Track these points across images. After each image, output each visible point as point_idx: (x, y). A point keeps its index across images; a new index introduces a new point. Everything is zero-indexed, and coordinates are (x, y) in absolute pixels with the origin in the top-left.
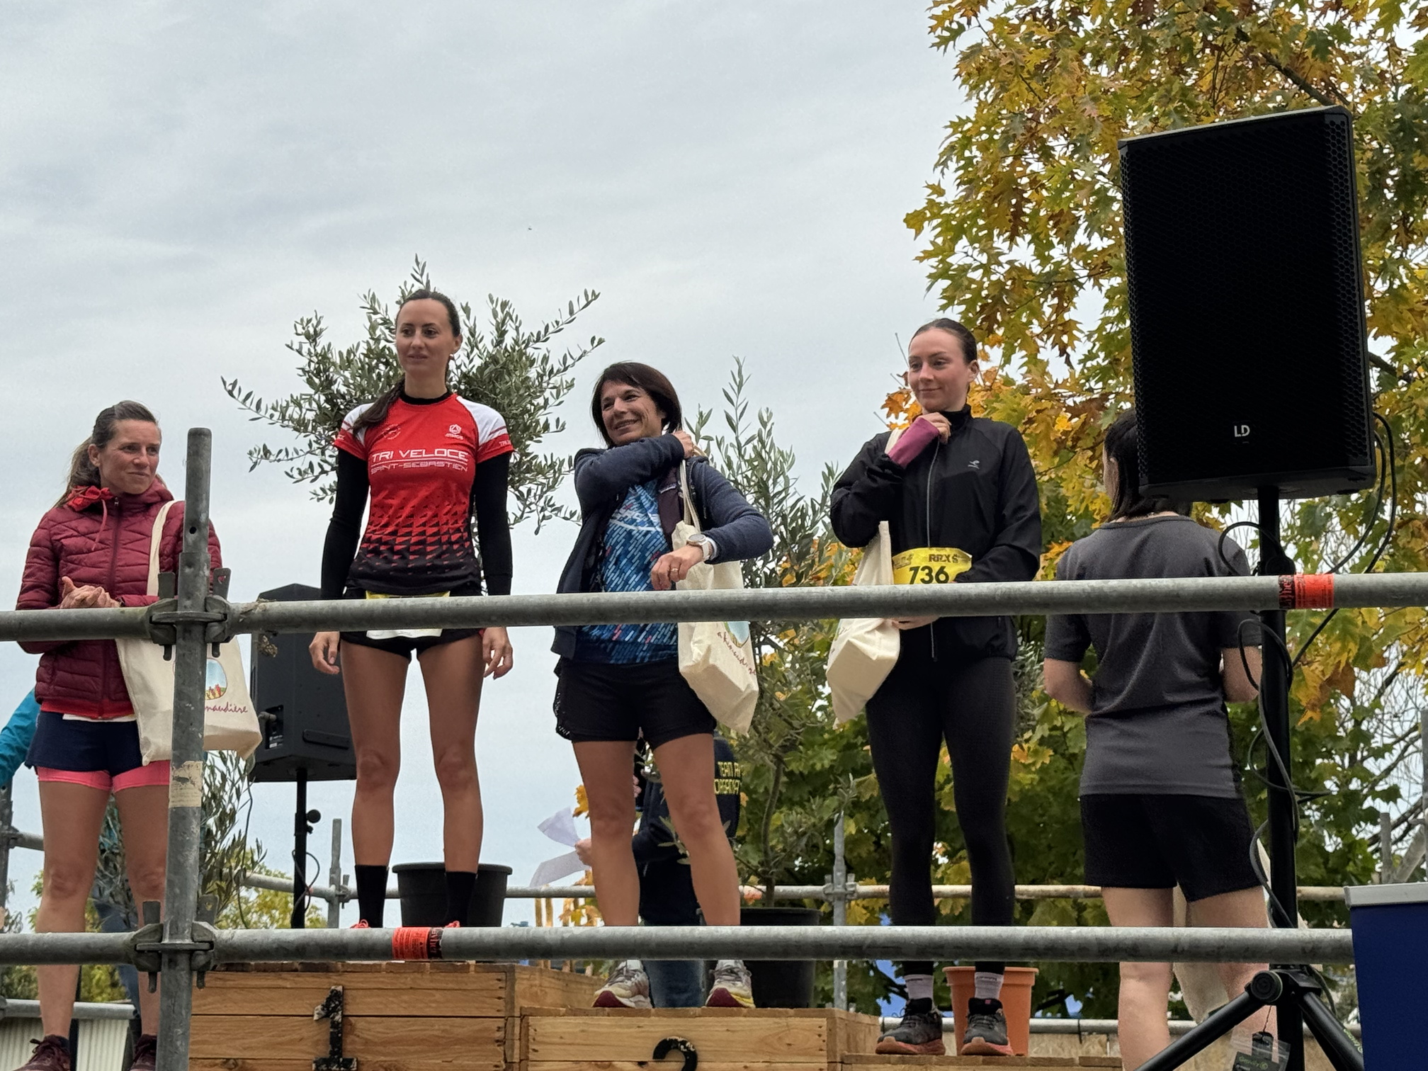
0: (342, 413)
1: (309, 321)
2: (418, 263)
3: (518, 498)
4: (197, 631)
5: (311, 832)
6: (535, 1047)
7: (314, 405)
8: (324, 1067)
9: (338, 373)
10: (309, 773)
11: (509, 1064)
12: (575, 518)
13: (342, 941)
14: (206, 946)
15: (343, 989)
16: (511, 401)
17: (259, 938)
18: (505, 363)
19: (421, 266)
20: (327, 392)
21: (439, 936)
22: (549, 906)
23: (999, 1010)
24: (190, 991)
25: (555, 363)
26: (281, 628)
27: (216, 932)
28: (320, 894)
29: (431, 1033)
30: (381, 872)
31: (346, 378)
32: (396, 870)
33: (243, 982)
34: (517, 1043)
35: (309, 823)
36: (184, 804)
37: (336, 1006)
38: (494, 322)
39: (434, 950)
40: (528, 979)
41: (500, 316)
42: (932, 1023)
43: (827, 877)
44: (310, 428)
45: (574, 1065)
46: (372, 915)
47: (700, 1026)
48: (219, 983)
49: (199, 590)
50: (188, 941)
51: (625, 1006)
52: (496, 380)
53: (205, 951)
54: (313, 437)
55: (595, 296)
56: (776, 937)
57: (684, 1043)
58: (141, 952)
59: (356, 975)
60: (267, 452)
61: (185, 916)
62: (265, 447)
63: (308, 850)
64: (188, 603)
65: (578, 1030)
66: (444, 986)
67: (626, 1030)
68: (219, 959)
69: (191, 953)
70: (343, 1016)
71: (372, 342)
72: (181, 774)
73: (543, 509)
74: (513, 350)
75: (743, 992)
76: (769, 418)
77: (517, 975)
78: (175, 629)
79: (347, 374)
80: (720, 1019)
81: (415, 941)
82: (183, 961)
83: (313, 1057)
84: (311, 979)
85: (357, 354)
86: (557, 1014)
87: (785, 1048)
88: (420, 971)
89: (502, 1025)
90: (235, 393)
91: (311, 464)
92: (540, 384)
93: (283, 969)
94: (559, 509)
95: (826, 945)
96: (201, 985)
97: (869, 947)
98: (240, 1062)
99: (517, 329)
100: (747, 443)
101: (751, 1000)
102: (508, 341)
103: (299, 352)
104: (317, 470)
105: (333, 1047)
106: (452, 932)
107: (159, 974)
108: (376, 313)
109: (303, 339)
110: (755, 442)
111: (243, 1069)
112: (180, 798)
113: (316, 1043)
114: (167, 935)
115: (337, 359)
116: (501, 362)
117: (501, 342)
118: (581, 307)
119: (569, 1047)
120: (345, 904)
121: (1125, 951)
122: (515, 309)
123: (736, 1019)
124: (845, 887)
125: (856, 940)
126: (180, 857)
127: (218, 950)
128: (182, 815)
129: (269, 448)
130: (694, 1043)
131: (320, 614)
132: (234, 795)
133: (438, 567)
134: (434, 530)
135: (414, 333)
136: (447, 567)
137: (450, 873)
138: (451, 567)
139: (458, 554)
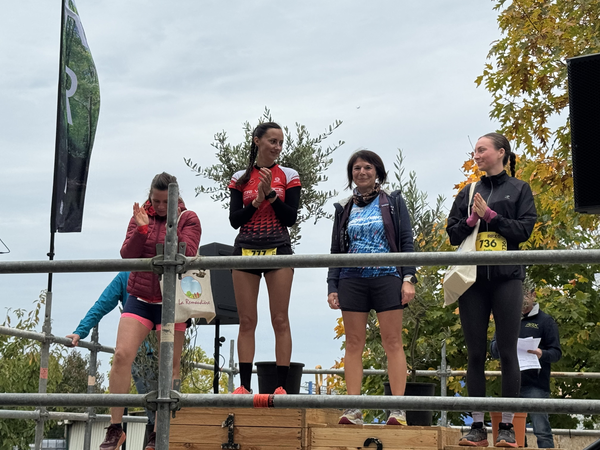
1: (220, 134)
2: (266, 110)
3: (308, 209)
4: (172, 268)
5: (221, 346)
6: (314, 441)
7: (222, 169)
8: (226, 447)
9: (233, 156)
10: (221, 321)
11: (303, 447)
12: (331, 218)
13: (232, 399)
14: (176, 400)
15: (234, 415)
16: (305, 168)
17: (198, 397)
18: (302, 152)
19: (267, 111)
20: (228, 164)
21: (273, 398)
22: (321, 376)
23: (512, 428)
24: (169, 419)
25: (324, 152)
26: (207, 267)
27: (180, 394)
28: (225, 371)
30: (250, 365)
31: (236, 158)
32: (256, 364)
33: (192, 411)
34: (306, 439)
35: (220, 342)
36: (167, 341)
37: (231, 422)
38: (298, 134)
39: (271, 404)
40: (311, 412)
41: (301, 131)
42: (483, 433)
43: (439, 367)
44: (221, 179)
45: (330, 448)
46: (246, 383)
47: (384, 433)
48: (183, 412)
49: (172, 251)
50: (168, 398)
51: (352, 424)
52: (299, 159)
53: (176, 402)
54: (222, 183)
55: (341, 123)
56: (416, 401)
57: (377, 440)
58: (149, 402)
60: (203, 189)
61: (167, 388)
62: (202, 187)
63: (220, 354)
64: (168, 257)
65: (332, 433)
66: (276, 414)
67: (353, 434)
68: (181, 406)
69: (170, 403)
70: (234, 426)
71: (247, 143)
72: (166, 328)
73: (318, 214)
74: (306, 146)
75: (402, 419)
76: (414, 175)
78: (163, 267)
79: (236, 156)
80: (393, 430)
81: (263, 399)
82: (166, 406)
83: (221, 443)
84: (221, 410)
85: (241, 148)
86: (323, 427)
87: (420, 443)
89: (300, 431)
90: (190, 164)
91: (221, 194)
92: (317, 161)
94: (325, 214)
95: (437, 405)
96: (174, 416)
97: (455, 406)
98: (191, 444)
99: (308, 137)
100: (404, 186)
101: (406, 422)
102: (304, 142)
103: (217, 147)
104: (224, 196)
105: (230, 439)
107: (156, 411)
108: (249, 130)
109: (218, 141)
110: (409, 185)
111: (192, 447)
112: (165, 338)
113: (222, 437)
114: (160, 396)
115: (232, 149)
116: (301, 151)
117: (301, 143)
118: (335, 127)
119: (328, 441)
120: (236, 375)
121: (567, 409)
122: (307, 129)
123: (399, 430)
124: (446, 371)
125: (450, 403)
126: (165, 363)
127: (181, 402)
128: (166, 345)
129: (204, 187)
130: (381, 440)
131: (224, 262)
132: (190, 332)
133: (272, 238)
134: (270, 222)
135: (277, 143)
136: (275, 237)
137: (278, 367)
138: (277, 238)
139: (281, 232)
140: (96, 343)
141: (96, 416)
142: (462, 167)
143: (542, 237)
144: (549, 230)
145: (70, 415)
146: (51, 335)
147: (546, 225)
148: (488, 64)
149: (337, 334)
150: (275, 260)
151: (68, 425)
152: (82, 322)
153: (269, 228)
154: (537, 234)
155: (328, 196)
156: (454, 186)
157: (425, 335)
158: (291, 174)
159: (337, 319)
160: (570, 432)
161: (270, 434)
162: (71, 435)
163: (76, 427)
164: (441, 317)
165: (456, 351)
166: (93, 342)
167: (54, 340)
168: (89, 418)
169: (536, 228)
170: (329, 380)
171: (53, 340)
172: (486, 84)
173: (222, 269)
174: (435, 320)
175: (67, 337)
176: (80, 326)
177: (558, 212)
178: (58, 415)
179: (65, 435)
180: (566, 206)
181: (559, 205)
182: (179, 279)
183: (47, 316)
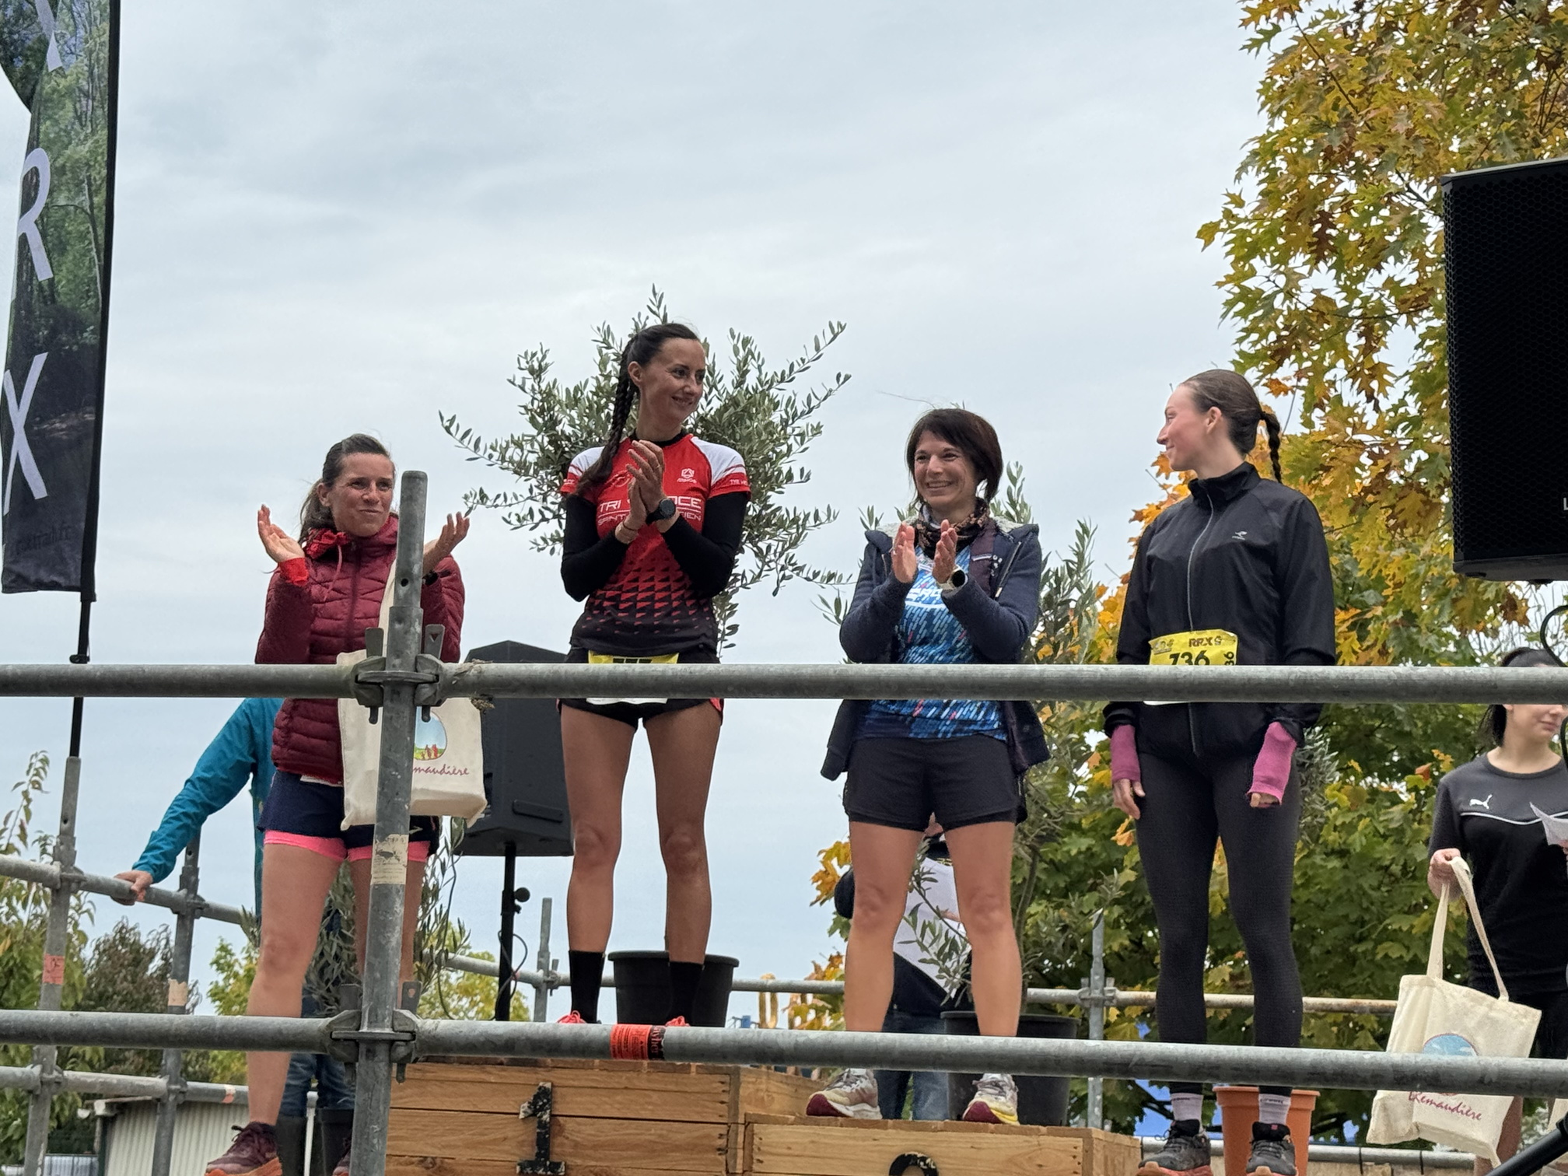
0: (567, 456)
1: (534, 355)
2: (655, 294)
3: (756, 555)
4: (406, 693)
5: (518, 912)
6: (761, 1158)
7: (536, 446)
8: (529, 1170)
9: (564, 412)
10: (519, 847)
12: (818, 579)
13: (555, 1036)
14: (407, 1036)
15: (553, 1086)
16: (752, 447)
17: (465, 1030)
18: (745, 407)
19: (658, 297)
20: (552, 433)
21: (661, 1035)
22: (774, 1000)
23: (1287, 1137)
24: (389, 1083)
25: (798, 404)
26: (498, 691)
27: (419, 1022)
28: (526, 979)
29: (647, 1137)
30: (597, 959)
31: (572, 419)
32: (610, 958)
33: (444, 1074)
34: (740, 1153)
35: (517, 902)
36: (388, 881)
37: (544, 1104)
38: (735, 361)
39: (655, 1051)
40: (753, 1083)
41: (742, 354)
42: (1199, 1146)
43: (1083, 980)
44: (531, 472)
46: (585, 1007)
47: (942, 1141)
48: (418, 1075)
49: (408, 647)
50: (388, 1030)
52: (737, 423)
53: (406, 1042)
54: (534, 482)
55: (842, 331)
57: (923, 1159)
58: (337, 1040)
59: (567, 1071)
60: (483, 496)
61: (385, 1003)
62: (481, 491)
63: (515, 932)
64: (397, 662)
65: (807, 1140)
66: (661, 1086)
67: (860, 1143)
68: (421, 1051)
69: (391, 1043)
70: (552, 1116)
71: (601, 379)
72: (386, 848)
73: (783, 568)
74: (755, 390)
75: (1006, 1108)
76: (1019, 473)
77: (742, 1078)
78: (382, 689)
79: (574, 413)
80: (966, 1135)
81: (635, 1039)
82: (382, 1052)
83: (517, 1159)
84: (517, 1074)
85: (585, 392)
86: (784, 1122)
87: (1036, 1169)
88: (637, 1069)
89: (724, 1132)
90: (453, 429)
91: (531, 510)
92: (783, 430)
93: (487, 1062)
94: (801, 569)
95: (1089, 1061)
96: (401, 1078)
97: (1132, 1065)
98: (438, 1161)
99: (759, 368)
101: (1016, 1117)
102: (751, 381)
103: (522, 388)
104: (537, 517)
105: (540, 1148)
106: (676, 1030)
108: (609, 347)
109: (526, 374)
111: (441, 1169)
112: (381, 875)
113: (521, 1144)
114: (366, 1023)
115: (563, 396)
116: (742, 405)
117: (742, 382)
118: (828, 341)
119: (796, 1159)
120: (554, 991)
121: (1425, 1080)
122: (757, 346)
123: (982, 1135)
124: (1103, 992)
125: (1122, 1057)
126: (380, 938)
127: (420, 1041)
128: (385, 892)
129: (486, 492)
130: (936, 1160)
131: (541, 678)
132: (438, 871)
133: (667, 626)
134: (664, 585)
135: (688, 376)
136: (676, 626)
137: (674, 964)
138: (682, 627)
139: (691, 612)
140: (192, 896)
141: (186, 1085)
142: (1154, 464)
143: (1356, 646)
144: (1374, 629)
145: (119, 1080)
146: (76, 869)
147: (1368, 616)
148: (1231, 192)
149: (819, 893)
150: (675, 676)
151: (104, 1118)
152: (154, 836)
153: (661, 600)
154: (1346, 639)
155: (811, 521)
156: (1133, 514)
157: (1049, 898)
158: (723, 459)
159: (820, 852)
160: (1421, 1157)
161: (643, 1137)
162: (111, 1144)
163: (125, 1124)
164: (1089, 853)
165: (1127, 943)
166: (184, 892)
167: (83, 884)
168: (170, 1091)
169: (1344, 621)
170: (797, 1011)
171: (79, 882)
172: (1227, 244)
173: (535, 697)
174: (1073, 860)
175: (119, 876)
176: (149, 849)
177: (1398, 585)
178: (89, 1080)
179: (96, 1145)
180: (1422, 568)
181: (1404, 566)
182: (424, 720)
183: (64, 820)
